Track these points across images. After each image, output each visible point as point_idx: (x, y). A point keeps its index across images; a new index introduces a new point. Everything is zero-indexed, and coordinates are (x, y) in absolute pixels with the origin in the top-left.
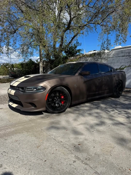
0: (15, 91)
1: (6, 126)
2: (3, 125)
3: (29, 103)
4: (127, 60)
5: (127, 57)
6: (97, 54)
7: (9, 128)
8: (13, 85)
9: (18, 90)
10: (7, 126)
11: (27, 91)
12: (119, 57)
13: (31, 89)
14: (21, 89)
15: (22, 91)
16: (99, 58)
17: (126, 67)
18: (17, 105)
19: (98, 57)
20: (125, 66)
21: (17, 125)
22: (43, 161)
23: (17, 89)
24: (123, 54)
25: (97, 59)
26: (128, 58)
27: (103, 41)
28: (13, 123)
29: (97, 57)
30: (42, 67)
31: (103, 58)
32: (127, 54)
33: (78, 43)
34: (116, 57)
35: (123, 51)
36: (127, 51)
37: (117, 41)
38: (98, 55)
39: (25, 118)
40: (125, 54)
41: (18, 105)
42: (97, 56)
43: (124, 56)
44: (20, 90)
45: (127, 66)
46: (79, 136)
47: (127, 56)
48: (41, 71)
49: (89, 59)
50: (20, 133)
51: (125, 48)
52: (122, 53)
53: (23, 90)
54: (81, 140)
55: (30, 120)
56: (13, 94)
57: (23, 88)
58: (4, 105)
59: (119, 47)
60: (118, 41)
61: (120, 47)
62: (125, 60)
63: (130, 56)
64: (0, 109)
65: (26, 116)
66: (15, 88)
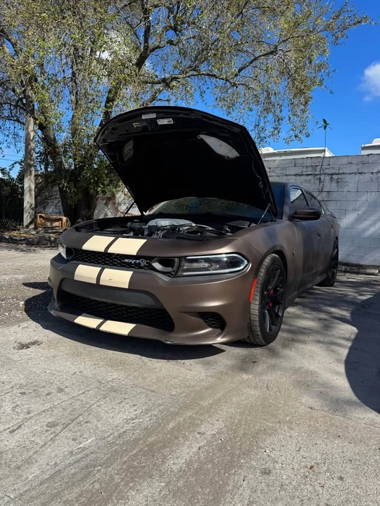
0: (132, 272)
3: (199, 313)
5: (310, 177)
8: (110, 251)
9: (143, 270)
11: (189, 270)
12: (286, 175)
14: (157, 265)
15: (164, 273)
18: (131, 326)
23: (138, 265)
24: (298, 170)
26: (312, 181)
30: (33, 193)
32: (310, 169)
34: (277, 176)
35: (298, 162)
36: (309, 163)
37: (276, 132)
40: (304, 170)
41: (134, 325)
43: (302, 175)
44: (154, 269)
47: (309, 175)
48: (29, 205)
50: (266, 433)
51: (286, 154)
52: (295, 166)
53: (170, 269)
56: (126, 286)
57: (166, 262)
59: (270, 150)
60: (279, 132)
61: (272, 150)
63: (318, 177)
64: (33, 343)
65: (172, 362)
66: (126, 260)
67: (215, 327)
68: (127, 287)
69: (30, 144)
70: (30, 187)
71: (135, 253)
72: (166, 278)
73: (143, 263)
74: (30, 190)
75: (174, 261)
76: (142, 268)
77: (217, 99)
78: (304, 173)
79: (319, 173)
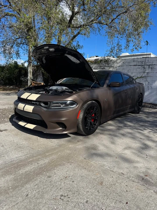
0: (34, 107)
1: (33, 157)
2: (26, 155)
3: (56, 122)
4: (139, 70)
6: (104, 61)
7: (39, 158)
9: (37, 106)
10: (35, 156)
12: (130, 66)
14: (42, 104)
15: (45, 107)
16: (107, 65)
17: (138, 78)
18: (35, 126)
19: (105, 64)
20: (137, 77)
21: (47, 154)
22: (123, 203)
23: (36, 104)
24: (135, 63)
25: (104, 67)
26: (141, 68)
27: (113, 46)
28: (38, 150)
29: (103, 65)
30: (32, 73)
31: (111, 66)
32: (140, 63)
33: (79, 46)
34: (126, 66)
35: (135, 60)
36: (140, 60)
37: (127, 47)
38: (105, 62)
40: (138, 63)
42: (104, 63)
43: (136, 65)
44: (41, 106)
45: (140, 77)
47: (140, 65)
48: (30, 78)
49: (94, 66)
50: (60, 165)
51: (134, 56)
52: (134, 61)
53: (47, 106)
57: (46, 103)
59: (127, 54)
60: (128, 47)
61: (128, 54)
62: (137, 69)
63: (143, 66)
64: (4, 130)
65: (48, 140)
66: (33, 102)
67: (63, 128)
68: (32, 112)
69: (30, 54)
70: (30, 71)
71: (35, 100)
72: (45, 109)
73: (38, 103)
74: (30, 72)
75: (48, 103)
76: (37, 105)
77: (106, 32)
78: (137, 65)
79: (144, 64)
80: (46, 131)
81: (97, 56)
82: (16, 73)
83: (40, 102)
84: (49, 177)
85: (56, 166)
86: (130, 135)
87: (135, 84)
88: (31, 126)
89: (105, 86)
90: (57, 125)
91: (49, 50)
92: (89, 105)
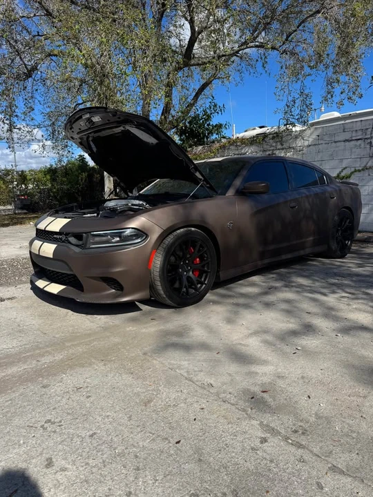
0: (56, 246)
1: (38, 348)
2: (25, 344)
3: (101, 278)
4: (358, 151)
5: (359, 142)
6: (271, 136)
7: (47, 352)
9: (63, 244)
10: (40, 348)
11: (94, 244)
12: (335, 142)
13: (104, 238)
14: (72, 240)
15: (77, 246)
16: (279, 147)
17: (355, 171)
19: (274, 144)
20: (353, 170)
21: (68, 344)
22: (169, 442)
23: (61, 239)
24: (347, 136)
25: (273, 150)
26: (362, 145)
27: (290, 99)
28: (54, 337)
29: (271, 146)
31: (290, 148)
32: (360, 133)
33: (215, 106)
34: (326, 144)
35: (347, 127)
36: (359, 126)
37: (329, 96)
38: (273, 138)
39: (88, 322)
40: (354, 134)
41: (64, 287)
42: (271, 141)
43: (351, 140)
44: (70, 243)
45: (361, 168)
46: (258, 367)
47: (359, 139)
48: (109, 190)
49: (250, 151)
50: (82, 366)
51: (350, 117)
52: (344, 132)
53: (81, 243)
54: (266, 380)
55: (105, 329)
56: (51, 256)
57: (79, 236)
58: (18, 287)
59: (333, 115)
60: (332, 96)
61: (336, 114)
62: (354, 150)
63: (369, 141)
64: (9, 299)
65: (89, 316)
66: (55, 236)
67: (118, 290)
71: (58, 231)
72: (77, 250)
73: (64, 238)
74: (109, 177)
75: (82, 236)
76: (63, 242)
78: (353, 138)
79: (369, 136)
80: (81, 298)
81: (261, 127)
82: (82, 180)
83: (67, 234)
84: (44, 387)
85: (71, 367)
86: (284, 306)
87: (328, 185)
88: (55, 288)
89: (231, 193)
90: (104, 285)
91: (92, 121)
92: (179, 237)
